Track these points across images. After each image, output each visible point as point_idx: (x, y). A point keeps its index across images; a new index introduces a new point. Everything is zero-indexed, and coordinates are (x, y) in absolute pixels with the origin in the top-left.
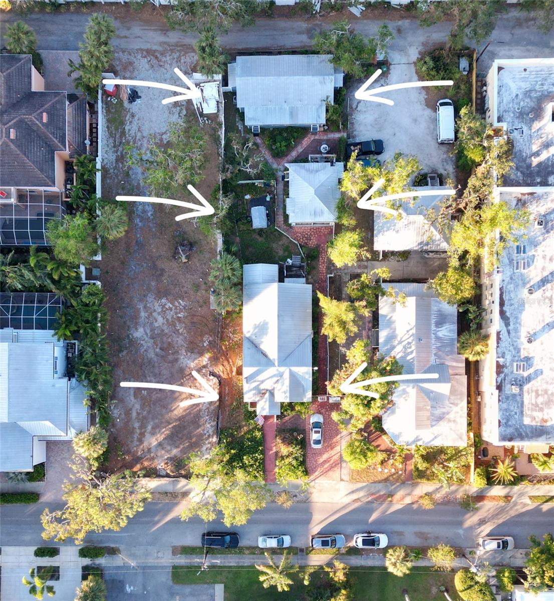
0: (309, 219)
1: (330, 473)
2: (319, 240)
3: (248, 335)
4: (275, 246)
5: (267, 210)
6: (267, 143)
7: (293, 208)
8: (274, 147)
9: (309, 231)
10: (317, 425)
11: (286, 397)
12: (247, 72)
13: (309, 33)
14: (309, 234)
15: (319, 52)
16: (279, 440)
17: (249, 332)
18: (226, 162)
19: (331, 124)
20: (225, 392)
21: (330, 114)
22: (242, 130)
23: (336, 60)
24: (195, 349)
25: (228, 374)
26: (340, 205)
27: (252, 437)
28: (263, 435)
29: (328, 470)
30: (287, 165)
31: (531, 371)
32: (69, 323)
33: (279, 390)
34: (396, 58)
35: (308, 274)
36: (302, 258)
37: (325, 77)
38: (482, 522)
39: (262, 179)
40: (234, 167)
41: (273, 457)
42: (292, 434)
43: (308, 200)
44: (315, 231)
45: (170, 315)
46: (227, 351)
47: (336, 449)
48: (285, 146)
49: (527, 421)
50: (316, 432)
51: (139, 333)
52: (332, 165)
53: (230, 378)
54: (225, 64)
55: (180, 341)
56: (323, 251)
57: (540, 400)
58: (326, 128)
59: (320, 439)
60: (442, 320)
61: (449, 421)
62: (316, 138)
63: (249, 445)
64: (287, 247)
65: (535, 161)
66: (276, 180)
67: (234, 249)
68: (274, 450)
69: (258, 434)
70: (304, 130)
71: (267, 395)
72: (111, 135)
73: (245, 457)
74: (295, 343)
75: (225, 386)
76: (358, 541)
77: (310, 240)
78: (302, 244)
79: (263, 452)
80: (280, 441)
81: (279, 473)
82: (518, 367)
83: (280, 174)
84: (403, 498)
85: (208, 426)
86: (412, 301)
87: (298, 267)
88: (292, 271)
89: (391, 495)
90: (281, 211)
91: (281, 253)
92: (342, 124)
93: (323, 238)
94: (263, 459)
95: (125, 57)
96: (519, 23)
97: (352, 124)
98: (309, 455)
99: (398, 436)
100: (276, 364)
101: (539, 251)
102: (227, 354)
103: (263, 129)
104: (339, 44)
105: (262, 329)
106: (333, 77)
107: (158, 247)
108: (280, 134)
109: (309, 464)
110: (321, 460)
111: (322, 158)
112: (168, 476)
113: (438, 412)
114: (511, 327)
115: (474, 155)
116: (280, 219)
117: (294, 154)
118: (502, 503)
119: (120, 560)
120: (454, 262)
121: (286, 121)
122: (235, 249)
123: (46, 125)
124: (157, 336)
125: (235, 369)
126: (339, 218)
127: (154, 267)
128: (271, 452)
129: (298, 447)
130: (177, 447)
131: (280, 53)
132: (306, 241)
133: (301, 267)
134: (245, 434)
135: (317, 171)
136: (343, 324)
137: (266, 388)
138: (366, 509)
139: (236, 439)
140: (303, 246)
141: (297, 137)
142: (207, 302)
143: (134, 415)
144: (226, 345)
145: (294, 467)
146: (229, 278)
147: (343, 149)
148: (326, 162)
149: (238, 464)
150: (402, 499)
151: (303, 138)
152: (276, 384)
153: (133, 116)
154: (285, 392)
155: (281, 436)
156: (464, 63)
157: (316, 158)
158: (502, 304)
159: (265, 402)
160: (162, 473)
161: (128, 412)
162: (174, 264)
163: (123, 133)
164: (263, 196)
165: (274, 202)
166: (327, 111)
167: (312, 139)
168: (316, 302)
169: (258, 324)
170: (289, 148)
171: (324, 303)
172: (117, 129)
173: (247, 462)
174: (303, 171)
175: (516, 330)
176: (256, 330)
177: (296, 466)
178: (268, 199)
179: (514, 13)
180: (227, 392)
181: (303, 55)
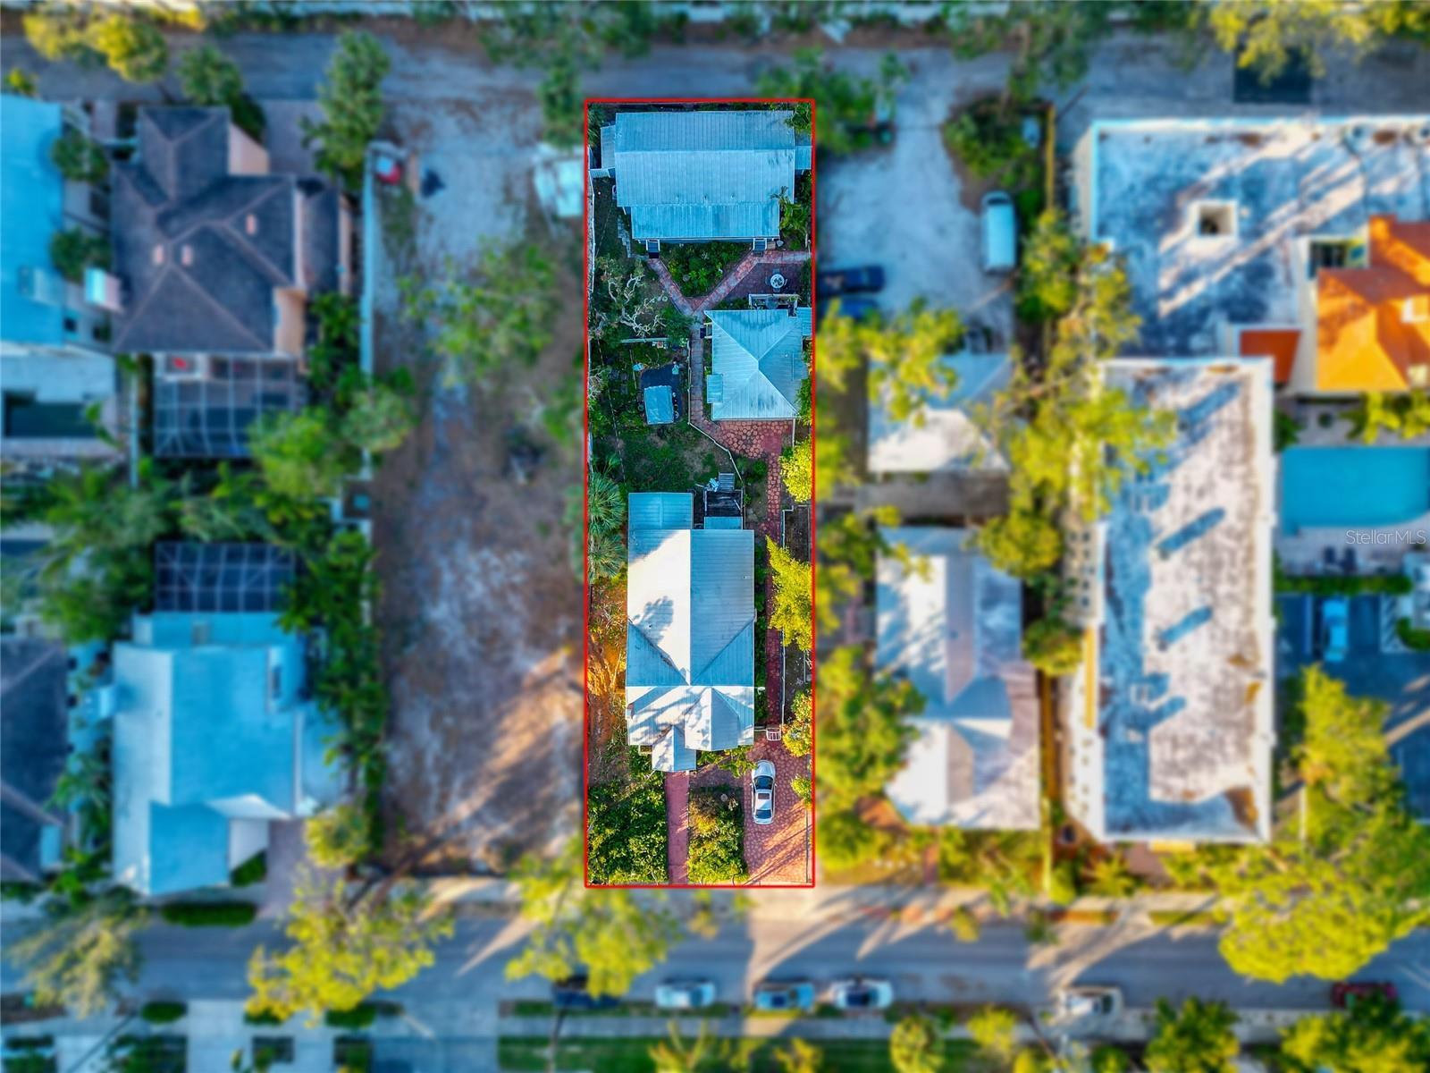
0: (748, 414)
1: (789, 868)
2: (766, 445)
3: (635, 622)
4: (687, 454)
5: (673, 391)
6: (673, 270)
7: (719, 394)
8: (685, 279)
9: (749, 428)
10: (764, 783)
11: (706, 741)
12: (634, 143)
13: (751, 71)
14: (749, 434)
15: (768, 105)
16: (693, 808)
17: (637, 617)
18: (597, 307)
19: (790, 238)
20: (596, 719)
21: (786, 220)
22: (629, 247)
23: (800, 121)
24: (541, 640)
25: (602, 687)
26: (806, 394)
27: (644, 803)
28: (666, 799)
29: (784, 863)
30: (708, 313)
31: (1163, 700)
32: (302, 602)
33: (693, 726)
34: (908, 117)
35: (748, 506)
36: (737, 479)
37: (779, 152)
38: (1064, 959)
39: (663, 336)
40: (609, 317)
41: (684, 838)
42: (717, 798)
43: (747, 380)
44: (760, 428)
45: (497, 579)
46: (600, 644)
47: (798, 823)
48: (707, 277)
49: (1156, 794)
50: (762, 796)
51: (440, 612)
52: (791, 314)
53: (605, 694)
54: (596, 128)
55: (514, 626)
56: (774, 465)
57: (1181, 755)
58: (780, 243)
59: (769, 808)
60: (993, 597)
61: (1008, 783)
62: (762, 261)
63: (639, 819)
64: (710, 457)
65: (1165, 308)
66: (690, 337)
67: (612, 462)
68: (686, 825)
69: (656, 798)
70: (740, 248)
71: (671, 734)
72: (391, 254)
73: (632, 841)
74: (723, 638)
75: (597, 708)
76: (837, 994)
77: (752, 444)
78: (737, 451)
79: (665, 831)
80: (697, 811)
81: (694, 869)
82: (1140, 694)
83: (697, 327)
84: (919, 914)
85: (565, 782)
86: (938, 564)
87: (729, 495)
88: (718, 502)
89: (897, 908)
90: (699, 394)
91: (698, 467)
92: (810, 238)
93: (775, 440)
94: (666, 844)
95: (415, 114)
96: (1130, 56)
97: (828, 237)
98: (749, 836)
99: (914, 809)
100: (688, 679)
101: (1178, 479)
102: (601, 651)
103: (666, 246)
104: (806, 91)
105: (661, 611)
106: (793, 153)
107: (475, 456)
108: (698, 254)
109: (749, 852)
110: (770, 843)
111: (772, 300)
112: (489, 873)
113: (987, 767)
114: (1127, 617)
115: (1053, 295)
116: (697, 408)
117: (722, 290)
118: (1098, 925)
119: (403, 1026)
120: (1022, 500)
121: (707, 232)
122: (614, 462)
123: (255, 239)
124: (471, 617)
125: (613, 678)
126: (804, 413)
127: (468, 491)
128: (679, 830)
129: (730, 823)
130: (506, 819)
131: (696, 108)
132: (744, 447)
133: (734, 495)
134: (632, 796)
135: (763, 326)
136: (810, 610)
137: (668, 722)
138: (854, 934)
139: (616, 805)
140: (740, 456)
141: (728, 261)
142: (562, 557)
143: (429, 760)
144: (597, 635)
145: (722, 861)
146: (600, 521)
147: (812, 282)
148: (780, 307)
149: (619, 852)
150: (918, 916)
151: (739, 263)
152: (688, 716)
153: (430, 219)
154: (704, 732)
155: (698, 802)
156: (1031, 127)
157: (763, 300)
158: (1109, 573)
159: (667, 746)
160: (482, 867)
161: (418, 757)
162: (505, 487)
163: (413, 251)
164: (667, 366)
165: (686, 377)
166: (782, 214)
167: (755, 263)
168: (762, 558)
169: (653, 602)
170: (713, 279)
171: (777, 560)
172: (401, 243)
173: (635, 849)
174: (738, 326)
175: (1136, 624)
176: (650, 615)
177: (725, 860)
178: (675, 371)
179: (1123, 38)
180: (599, 719)
181: (740, 112)
